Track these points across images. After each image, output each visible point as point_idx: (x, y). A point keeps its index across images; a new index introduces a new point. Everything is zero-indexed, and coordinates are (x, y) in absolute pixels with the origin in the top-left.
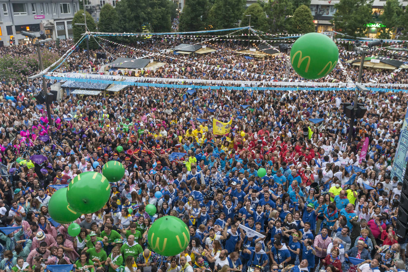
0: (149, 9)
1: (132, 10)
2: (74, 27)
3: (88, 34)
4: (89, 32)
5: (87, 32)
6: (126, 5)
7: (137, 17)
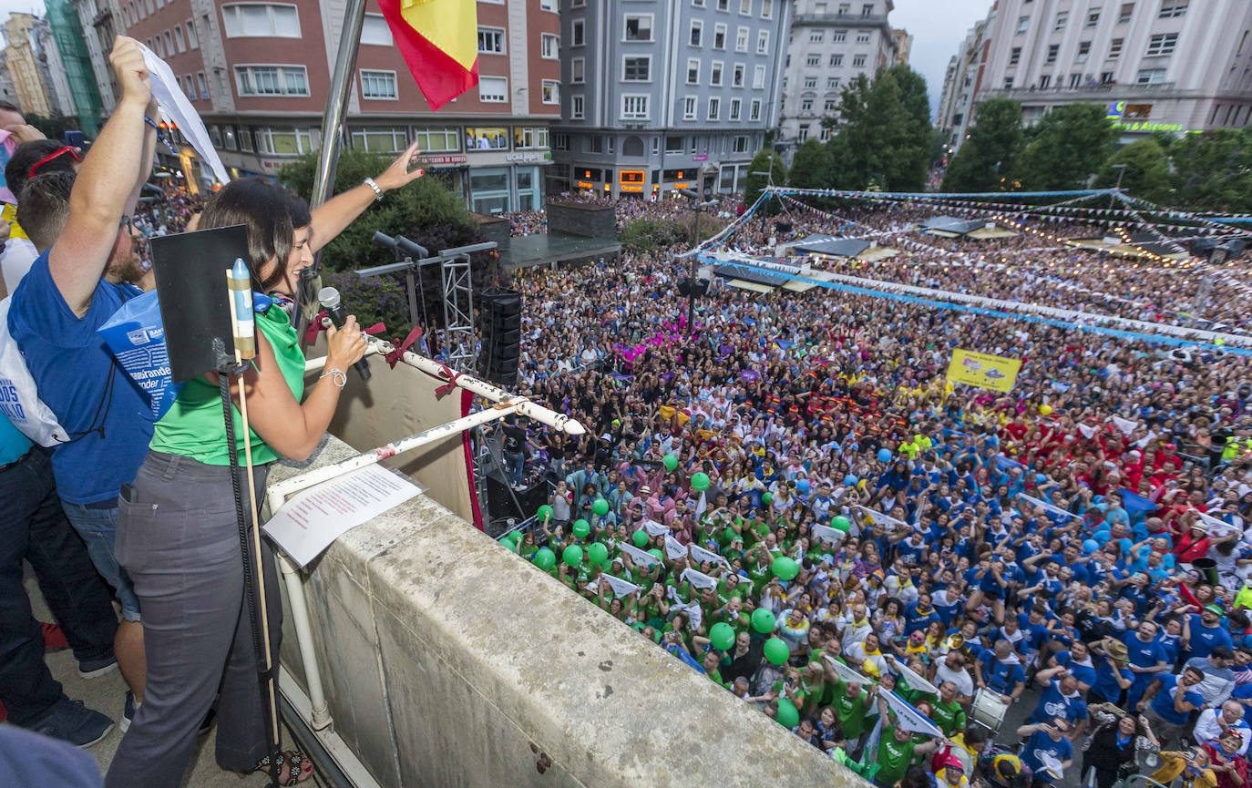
0: (889, 150)
1: (855, 151)
2: (750, 176)
3: (771, 190)
4: (773, 188)
5: (769, 187)
6: (846, 141)
7: (861, 165)
